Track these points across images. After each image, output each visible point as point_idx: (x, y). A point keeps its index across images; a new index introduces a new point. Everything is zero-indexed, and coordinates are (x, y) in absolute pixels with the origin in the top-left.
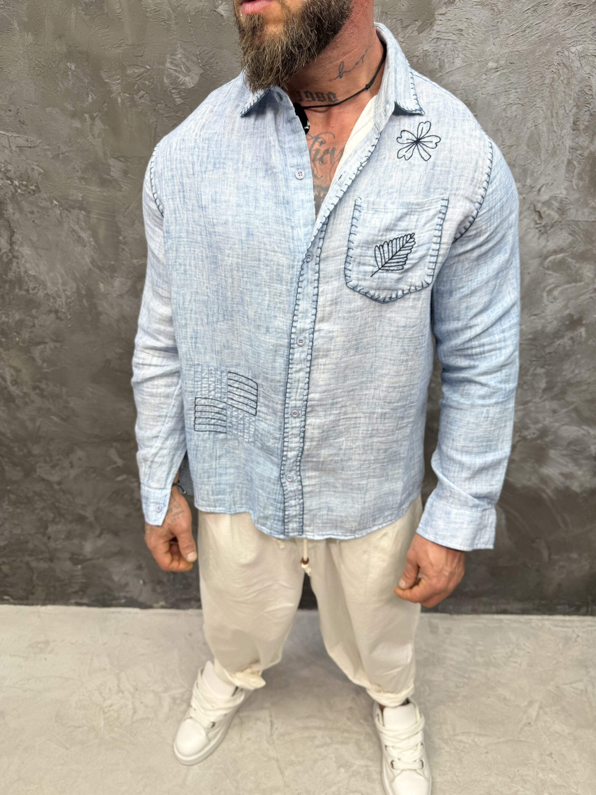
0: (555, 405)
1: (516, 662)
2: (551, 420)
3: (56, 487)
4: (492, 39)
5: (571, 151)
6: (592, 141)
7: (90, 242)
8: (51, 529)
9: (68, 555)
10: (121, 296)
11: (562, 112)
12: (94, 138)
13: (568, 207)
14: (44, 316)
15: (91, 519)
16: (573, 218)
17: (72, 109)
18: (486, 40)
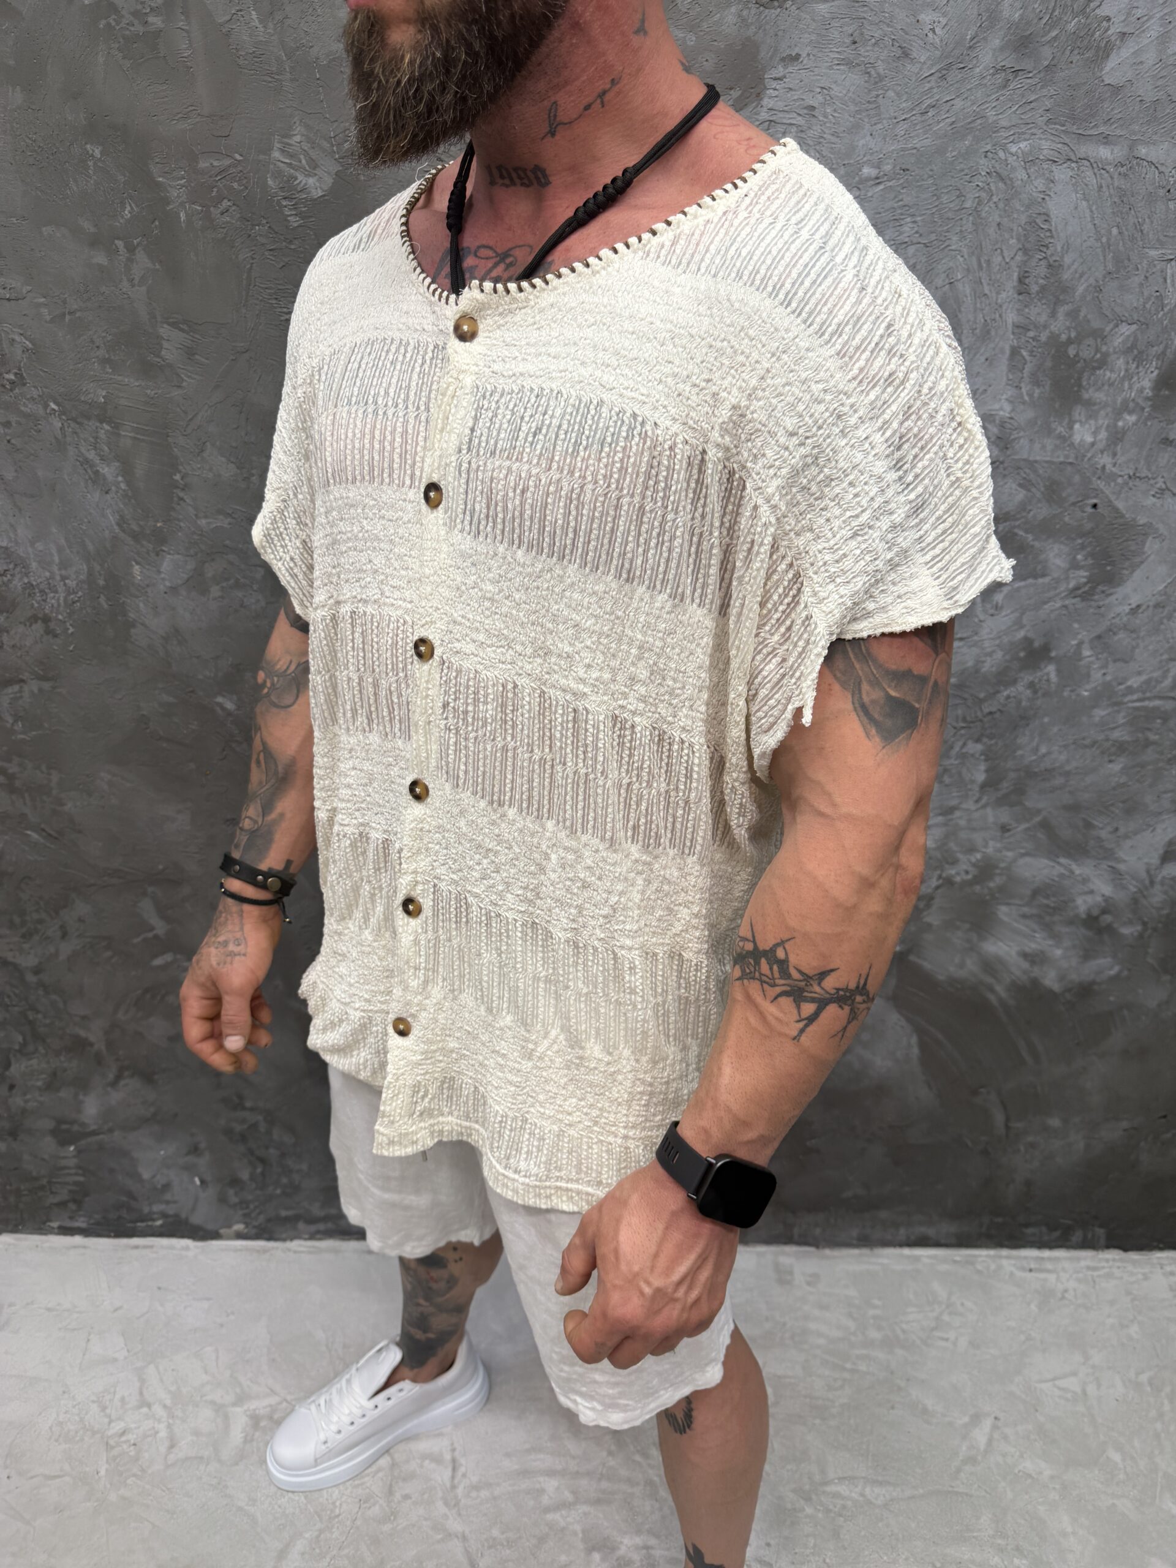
0: (1004, 815)
1: (947, 1340)
2: (999, 845)
3: (31, 978)
4: (867, 126)
5: (1016, 331)
6: (1053, 314)
7: (119, 483)
8: (18, 1068)
9: (48, 1124)
10: (174, 590)
11: (997, 259)
12: (133, 286)
13: (1015, 435)
14: (21, 629)
15: (100, 1046)
16: (1025, 456)
17: (93, 230)
18: (856, 128)
